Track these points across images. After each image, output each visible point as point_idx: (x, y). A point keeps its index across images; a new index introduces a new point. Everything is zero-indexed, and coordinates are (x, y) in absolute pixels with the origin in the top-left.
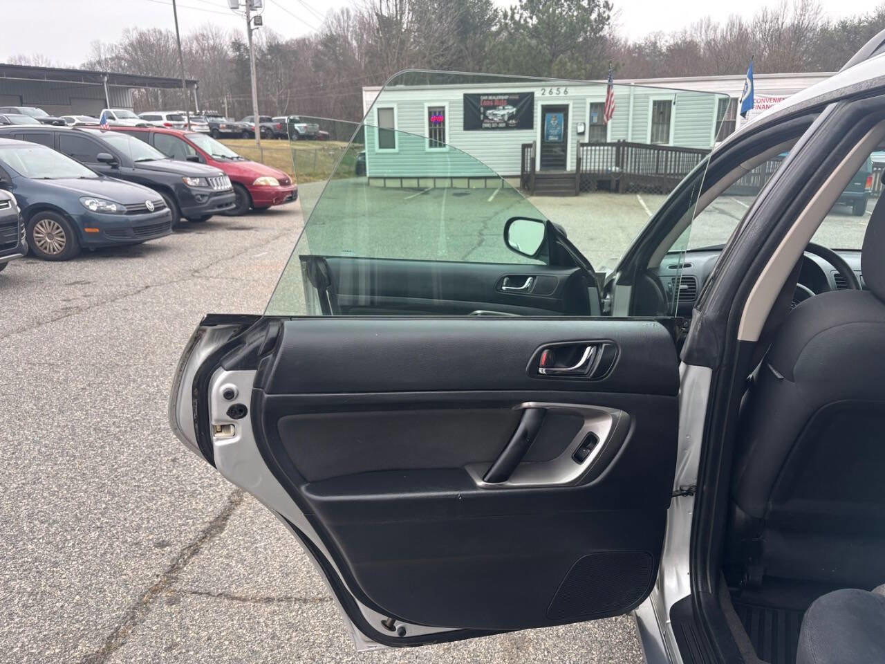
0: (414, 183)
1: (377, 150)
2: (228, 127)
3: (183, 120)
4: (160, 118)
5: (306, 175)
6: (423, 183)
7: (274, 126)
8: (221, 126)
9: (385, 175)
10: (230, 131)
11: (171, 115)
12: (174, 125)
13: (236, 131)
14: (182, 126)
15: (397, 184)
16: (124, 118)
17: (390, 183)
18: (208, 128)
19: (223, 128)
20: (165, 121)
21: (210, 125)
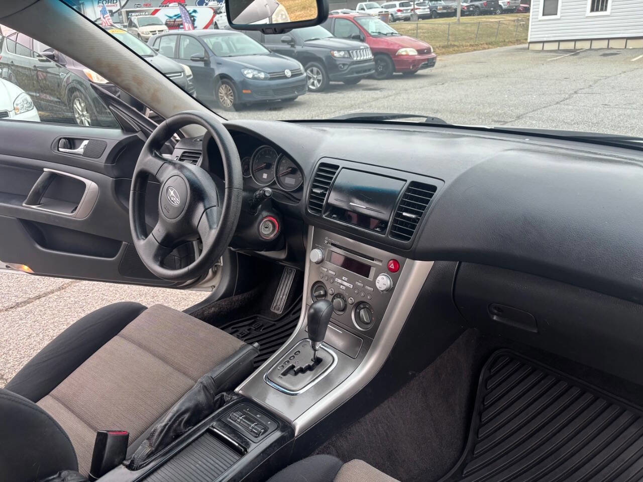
0: (571, 46)
1: (541, 17)
2: (444, 8)
3: (410, 5)
4: (394, 6)
5: (487, 44)
6: (579, 45)
7: (481, 4)
8: (439, 7)
9: (545, 39)
10: (445, 11)
11: (402, 3)
12: (404, 10)
13: (449, 11)
14: (409, 11)
15: (554, 46)
16: (371, 8)
17: (548, 47)
18: (429, 10)
19: (440, 9)
20: (398, 8)
21: (430, 8)
